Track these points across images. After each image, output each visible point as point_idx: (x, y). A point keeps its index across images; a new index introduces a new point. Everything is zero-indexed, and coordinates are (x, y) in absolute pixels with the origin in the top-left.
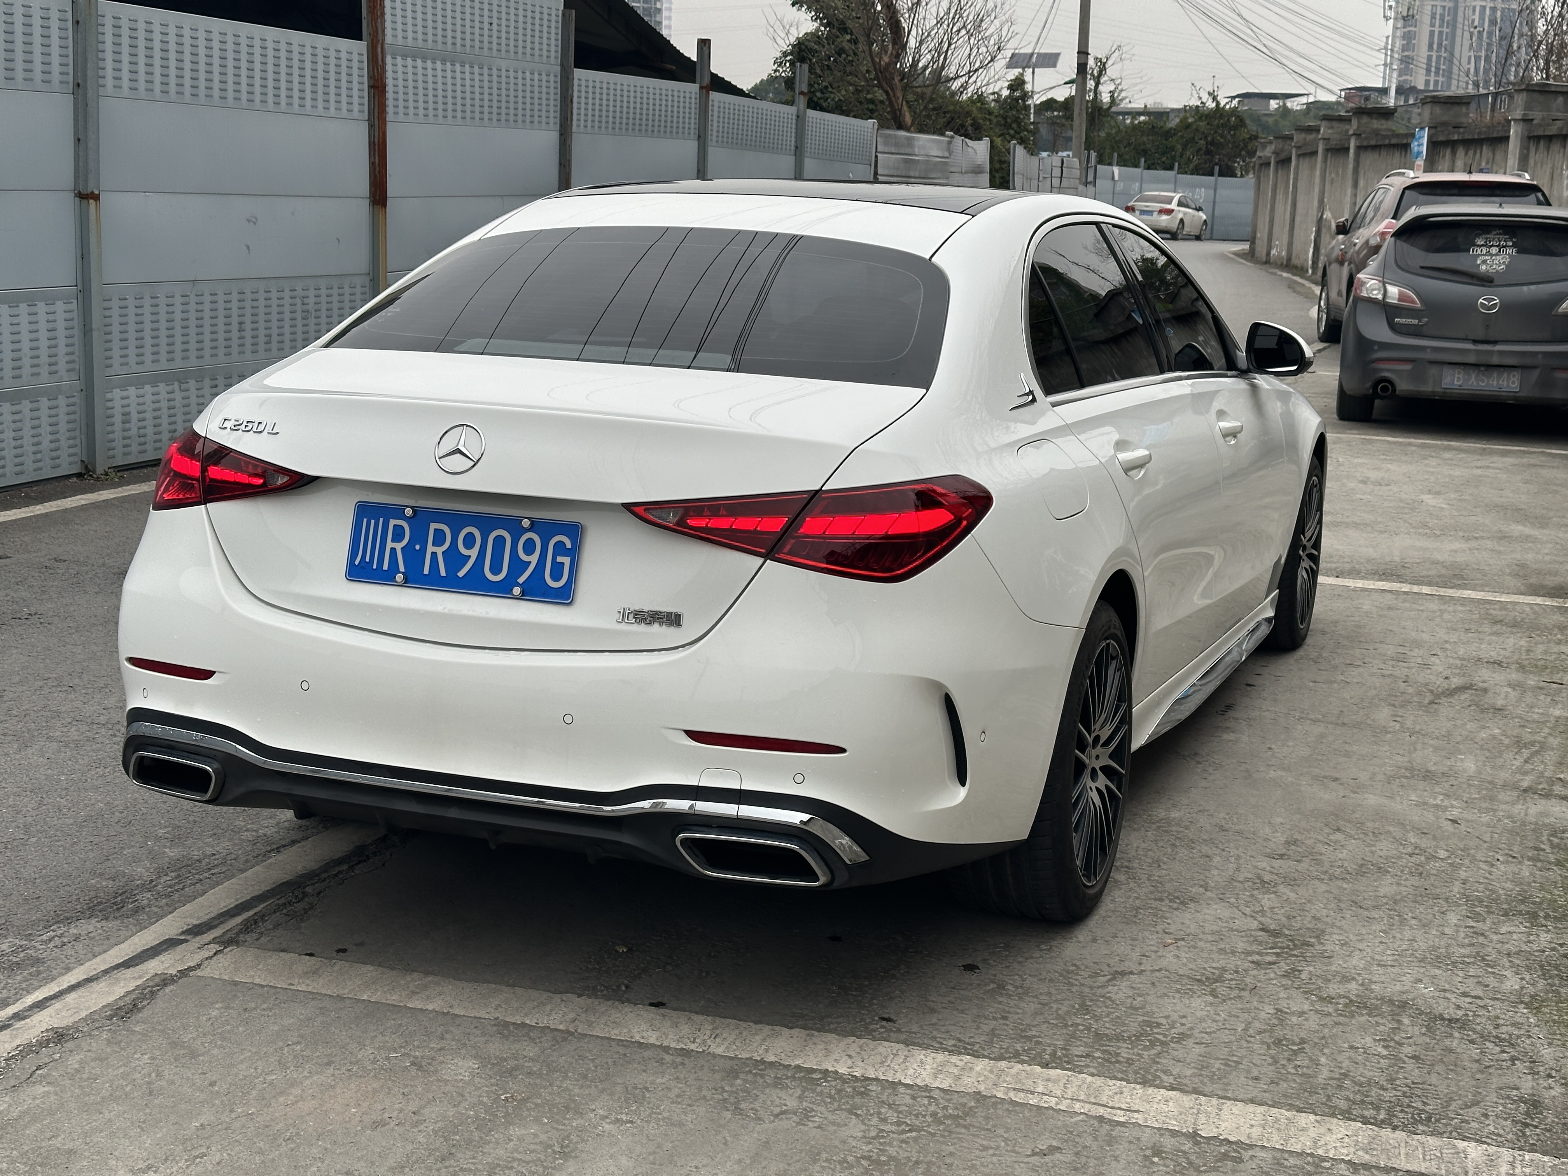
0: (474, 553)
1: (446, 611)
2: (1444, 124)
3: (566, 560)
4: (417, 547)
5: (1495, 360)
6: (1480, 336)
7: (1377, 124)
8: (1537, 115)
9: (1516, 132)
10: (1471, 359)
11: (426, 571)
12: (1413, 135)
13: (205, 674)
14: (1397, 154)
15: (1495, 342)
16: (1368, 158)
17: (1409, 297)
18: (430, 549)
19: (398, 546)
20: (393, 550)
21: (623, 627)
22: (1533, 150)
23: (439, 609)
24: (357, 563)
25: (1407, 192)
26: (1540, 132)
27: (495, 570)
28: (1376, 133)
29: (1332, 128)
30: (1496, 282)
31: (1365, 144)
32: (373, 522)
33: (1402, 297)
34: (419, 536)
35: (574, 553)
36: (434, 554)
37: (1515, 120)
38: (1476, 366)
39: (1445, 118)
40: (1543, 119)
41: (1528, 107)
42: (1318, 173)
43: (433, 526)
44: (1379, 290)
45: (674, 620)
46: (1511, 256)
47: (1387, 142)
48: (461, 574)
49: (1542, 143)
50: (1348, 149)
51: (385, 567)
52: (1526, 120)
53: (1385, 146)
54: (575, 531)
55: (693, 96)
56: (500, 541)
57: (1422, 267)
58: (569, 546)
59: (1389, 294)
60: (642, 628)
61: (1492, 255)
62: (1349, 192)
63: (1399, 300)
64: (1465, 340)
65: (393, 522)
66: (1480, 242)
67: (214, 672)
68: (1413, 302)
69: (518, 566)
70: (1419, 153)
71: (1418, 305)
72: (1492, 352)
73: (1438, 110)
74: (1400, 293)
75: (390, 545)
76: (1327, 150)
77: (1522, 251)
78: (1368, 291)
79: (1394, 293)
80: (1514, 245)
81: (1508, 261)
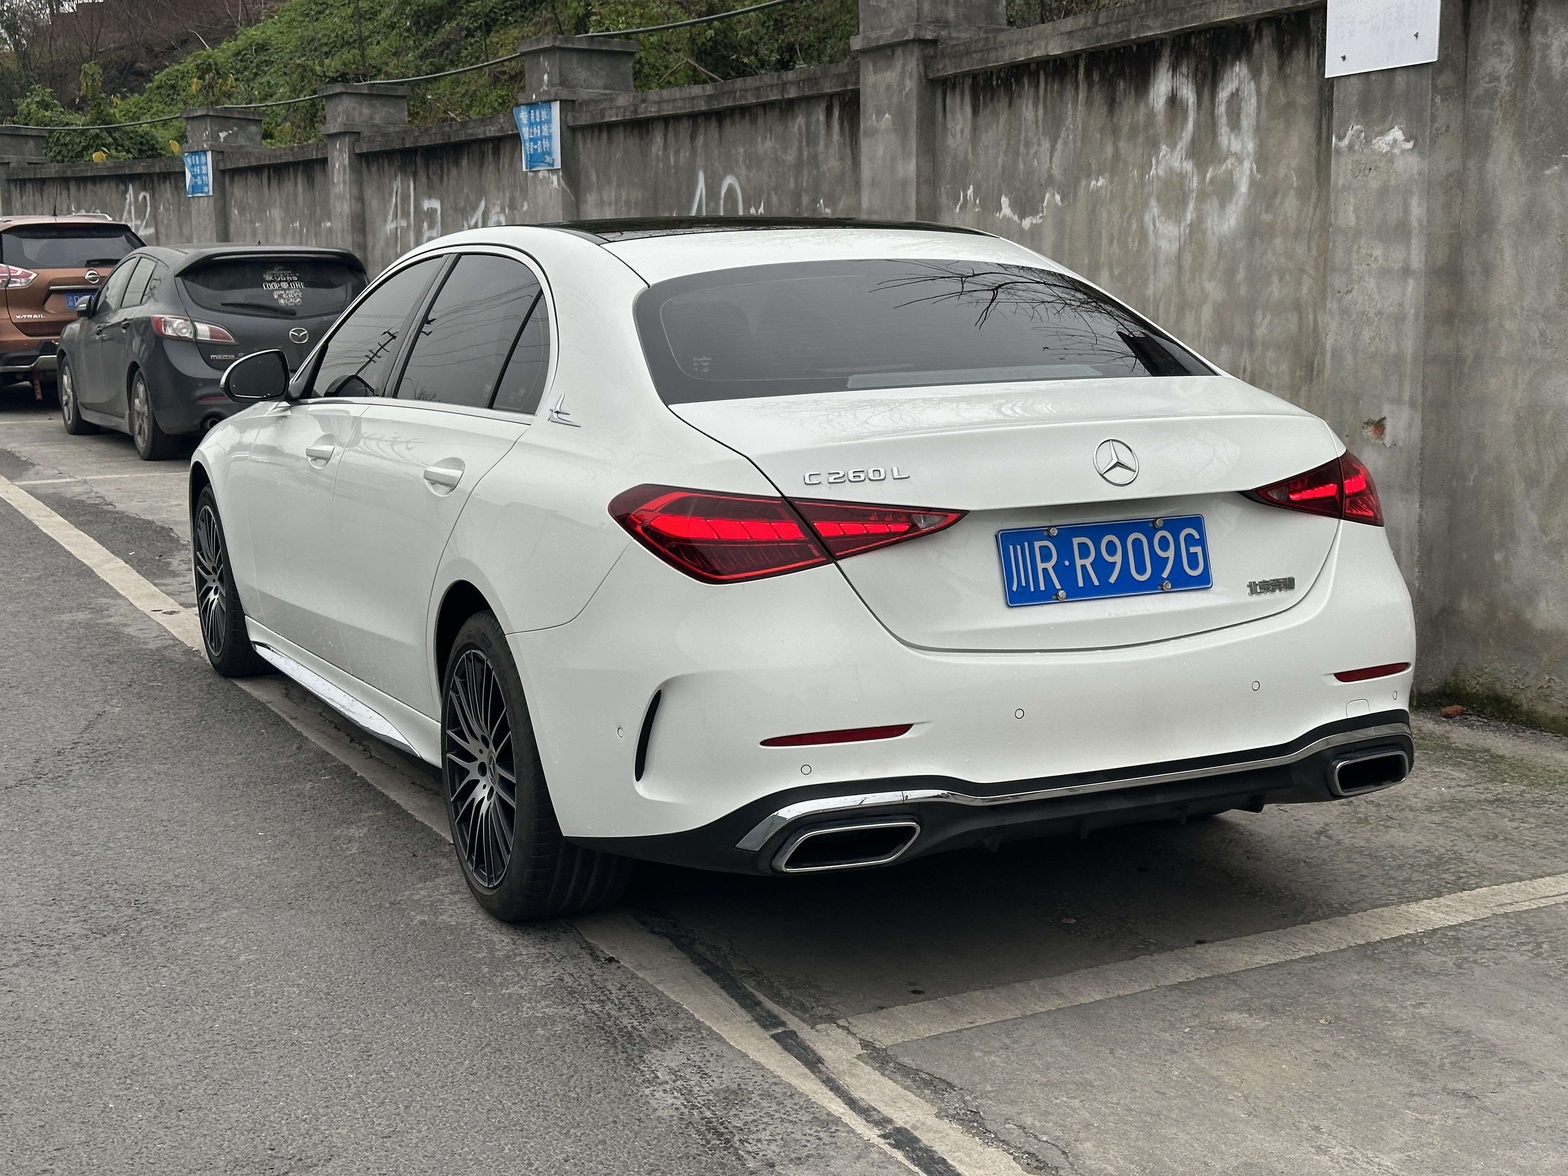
0: (1118, 558)
1: (1113, 616)
3: (1198, 550)
4: (1067, 563)
8: (13, 159)
11: (1081, 584)
13: (902, 729)
17: (222, 333)
18: (1079, 563)
19: (1049, 566)
20: (1045, 570)
21: (1255, 598)
23: (1106, 615)
24: (1015, 588)
26: (23, 176)
27: (1141, 570)
32: (1019, 547)
33: (213, 334)
34: (1065, 551)
35: (1202, 542)
36: (1083, 567)
40: (19, 163)
43: (1076, 541)
44: (186, 328)
45: (1288, 584)
46: (301, 290)
48: (1112, 580)
51: (1042, 588)
54: (1197, 523)
56: (1137, 543)
58: (1197, 536)
59: (199, 332)
60: (1267, 597)
61: (284, 290)
63: (211, 337)
65: (1037, 544)
66: (268, 277)
67: (911, 725)
68: (228, 338)
69: (1159, 563)
71: (232, 339)
74: (211, 330)
75: (1040, 566)
77: (310, 284)
78: (174, 330)
79: (204, 330)
80: (300, 280)
81: (300, 294)
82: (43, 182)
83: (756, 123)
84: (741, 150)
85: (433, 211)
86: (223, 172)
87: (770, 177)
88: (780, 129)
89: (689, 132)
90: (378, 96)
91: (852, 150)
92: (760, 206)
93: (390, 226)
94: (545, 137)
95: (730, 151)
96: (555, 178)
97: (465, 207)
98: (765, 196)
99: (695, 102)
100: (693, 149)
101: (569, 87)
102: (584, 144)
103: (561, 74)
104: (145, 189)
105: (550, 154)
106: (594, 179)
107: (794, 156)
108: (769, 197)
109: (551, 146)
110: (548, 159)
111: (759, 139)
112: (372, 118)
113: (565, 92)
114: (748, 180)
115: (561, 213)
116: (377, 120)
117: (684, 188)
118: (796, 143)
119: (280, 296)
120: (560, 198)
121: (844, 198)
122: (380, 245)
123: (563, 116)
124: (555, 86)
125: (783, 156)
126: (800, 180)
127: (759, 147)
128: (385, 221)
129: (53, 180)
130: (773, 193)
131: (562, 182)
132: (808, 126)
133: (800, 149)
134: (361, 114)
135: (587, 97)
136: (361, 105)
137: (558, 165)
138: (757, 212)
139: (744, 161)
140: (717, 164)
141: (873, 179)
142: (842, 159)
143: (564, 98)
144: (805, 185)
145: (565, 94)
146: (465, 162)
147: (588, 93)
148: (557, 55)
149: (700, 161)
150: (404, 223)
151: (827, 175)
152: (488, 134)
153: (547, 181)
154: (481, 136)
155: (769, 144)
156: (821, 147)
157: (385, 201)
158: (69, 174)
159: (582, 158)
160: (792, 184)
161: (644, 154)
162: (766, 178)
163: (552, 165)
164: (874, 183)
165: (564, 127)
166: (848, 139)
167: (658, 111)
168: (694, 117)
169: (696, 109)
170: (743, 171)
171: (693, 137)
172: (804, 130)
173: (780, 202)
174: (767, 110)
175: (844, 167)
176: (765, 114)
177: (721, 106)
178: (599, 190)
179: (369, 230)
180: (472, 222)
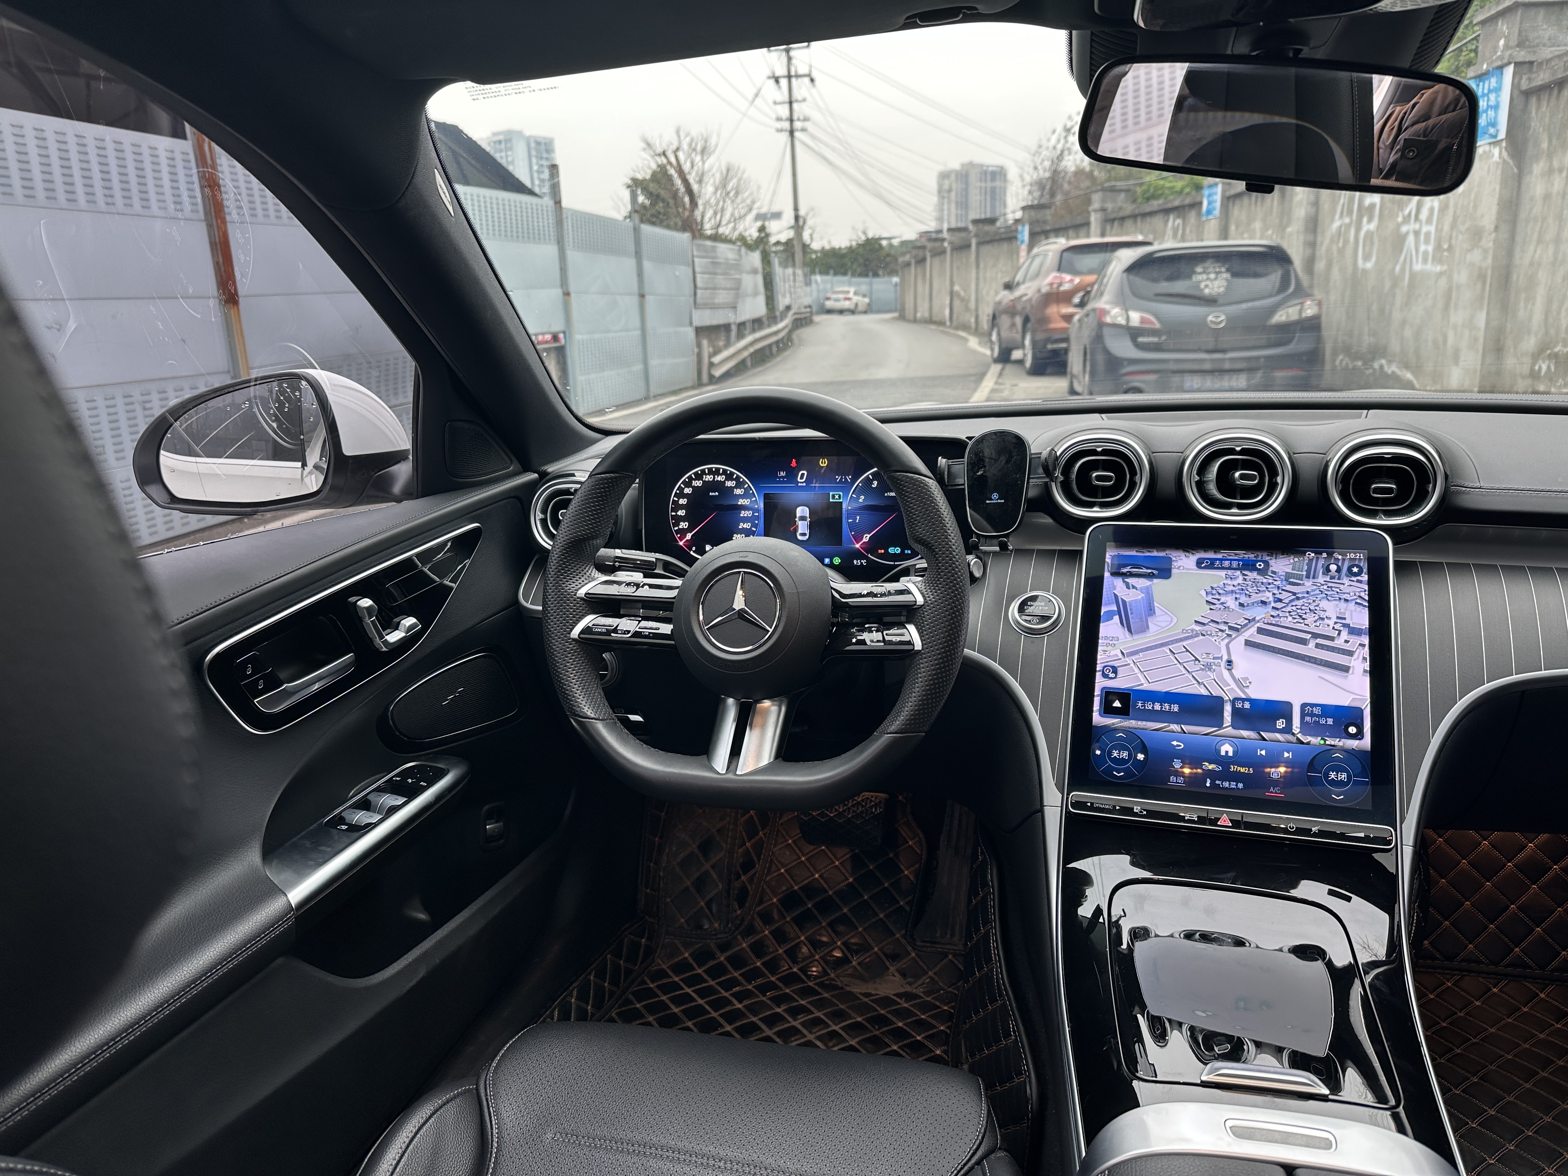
2: (1038, 221)
5: (1227, 366)
6: (1211, 346)
7: (987, 228)
8: (1109, 206)
9: (1096, 219)
10: (1207, 366)
12: (1016, 231)
14: (1006, 244)
15: (1223, 351)
17: (1149, 319)
22: (1108, 228)
25: (1065, 254)
26: (1113, 216)
28: (987, 233)
29: (955, 234)
30: (1221, 301)
31: (983, 240)
33: (1143, 320)
37: (1095, 210)
38: (1211, 372)
39: (1038, 217)
40: (1114, 208)
41: (1103, 201)
42: (948, 264)
44: (1121, 315)
46: (1227, 280)
47: (997, 237)
49: (1116, 223)
50: (970, 246)
52: (1103, 210)
53: (996, 240)
55: (549, 208)
57: (1157, 295)
59: (1132, 319)
61: (1211, 280)
62: (974, 270)
63: (1141, 323)
64: (1199, 350)
66: (1199, 269)
68: (1153, 323)
70: (1022, 242)
71: (1158, 325)
72: (1223, 360)
73: (1033, 213)
74: (1141, 318)
76: (952, 249)
77: (1235, 275)
78: (1112, 317)
79: (1135, 318)
80: (1228, 270)
81: (1225, 284)
82: (1123, 219)
85: (1372, 206)
86: (1229, 198)
93: (1336, 224)
94: (1492, 107)
96: (1496, 151)
97: (1402, 198)
101: (1529, 47)
102: (1538, 108)
103: (1520, 32)
104: (1178, 217)
105: (1494, 124)
106: (1545, 145)
109: (1496, 118)
110: (1491, 130)
113: (1522, 53)
115: (1498, 188)
119: (1206, 286)
120: (1499, 172)
122: (1326, 242)
123: (1516, 80)
124: (1512, 48)
128: (1332, 220)
129: (1129, 217)
131: (1505, 154)
135: (1550, 56)
137: (1502, 135)
143: (1520, 59)
145: (1522, 55)
147: (1551, 52)
148: (1519, 13)
150: (1347, 220)
153: (1487, 156)
157: (1335, 203)
158: (1137, 212)
159: (1533, 124)
163: (1495, 136)
165: (1516, 92)
178: (1550, 156)
179: (1319, 230)
180: (1406, 212)
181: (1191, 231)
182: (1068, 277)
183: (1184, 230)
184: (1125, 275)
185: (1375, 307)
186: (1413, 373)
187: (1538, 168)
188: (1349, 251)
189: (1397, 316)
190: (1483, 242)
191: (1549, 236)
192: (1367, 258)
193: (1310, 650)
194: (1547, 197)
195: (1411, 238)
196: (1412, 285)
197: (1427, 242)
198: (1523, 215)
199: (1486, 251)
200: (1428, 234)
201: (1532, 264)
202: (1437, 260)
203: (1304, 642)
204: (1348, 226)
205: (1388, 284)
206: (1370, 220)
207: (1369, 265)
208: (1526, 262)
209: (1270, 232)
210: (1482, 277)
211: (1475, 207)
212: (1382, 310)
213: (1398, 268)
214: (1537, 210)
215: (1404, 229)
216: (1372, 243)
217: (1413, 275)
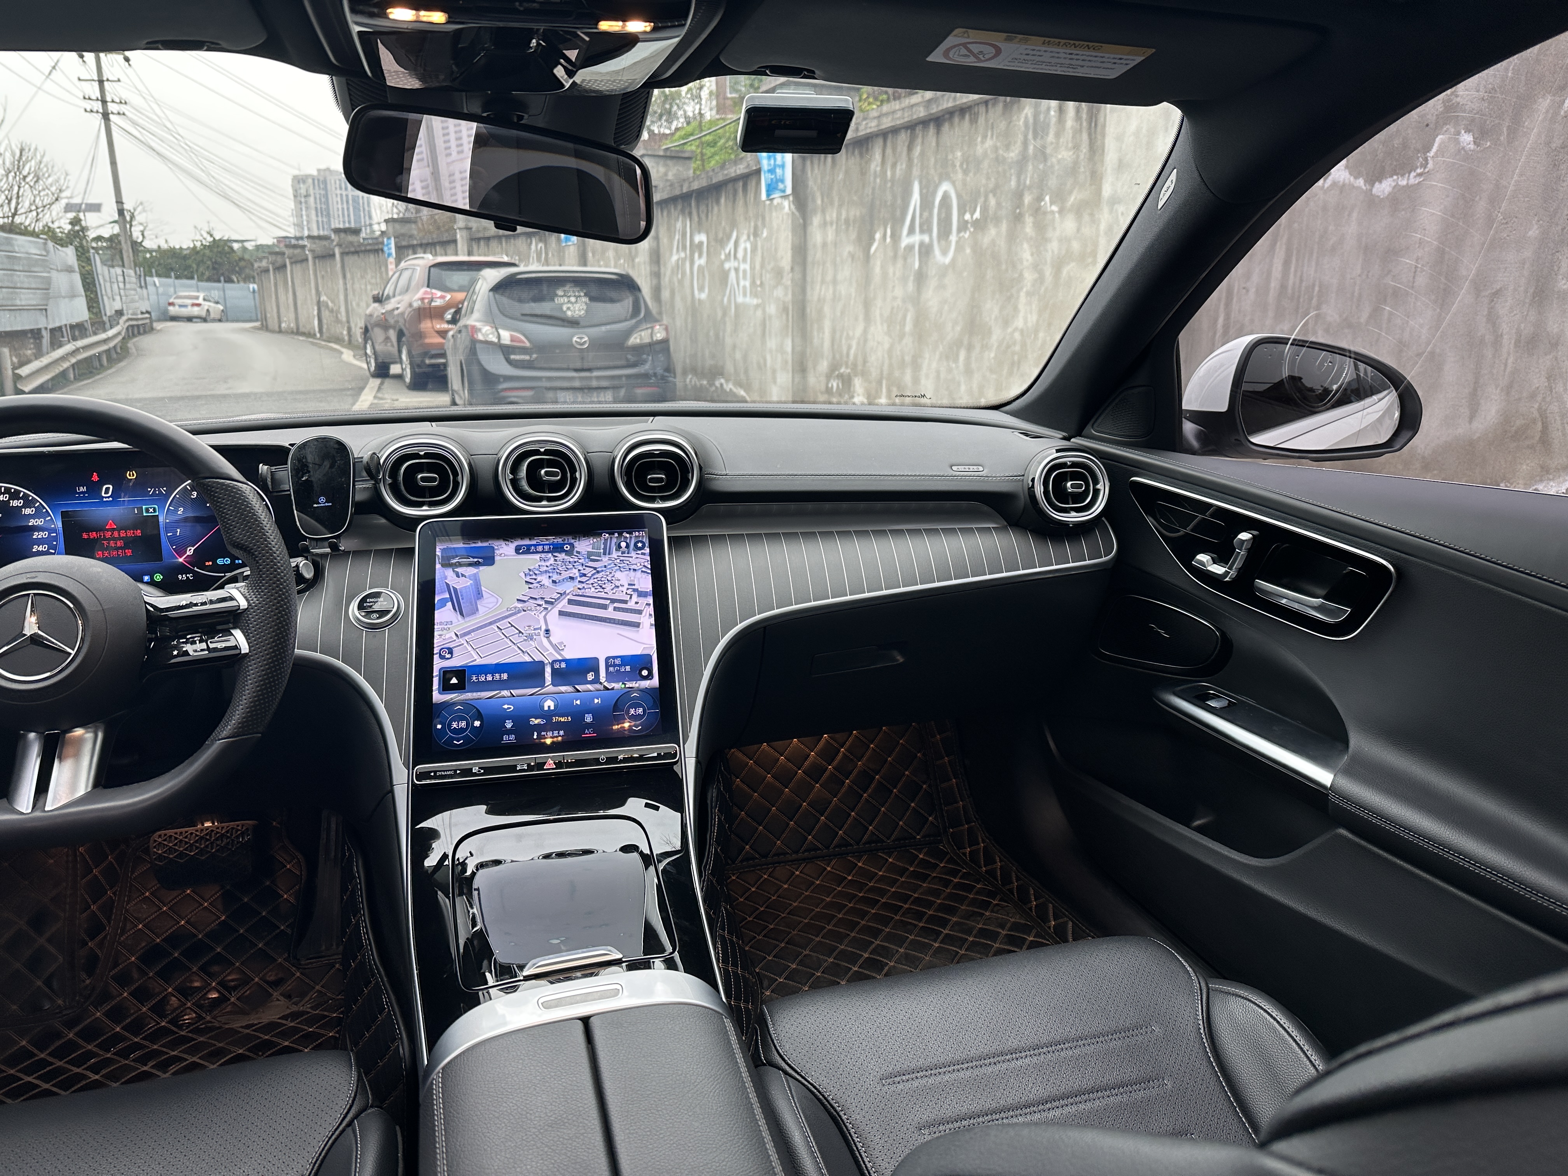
2: (403, 235)
5: (594, 383)
6: (578, 365)
7: (351, 238)
8: (474, 226)
9: (462, 236)
10: (577, 384)
12: (382, 243)
14: (372, 256)
15: (589, 370)
16: (350, 260)
17: (519, 338)
22: (475, 247)
25: (432, 269)
26: (479, 236)
28: (351, 243)
29: (315, 243)
30: (582, 323)
31: (347, 250)
33: (513, 339)
37: (460, 229)
38: (581, 389)
39: (403, 231)
40: (478, 228)
42: (311, 272)
44: (492, 333)
46: (586, 303)
47: (363, 248)
49: (482, 243)
50: (333, 255)
52: (468, 229)
53: (362, 251)
57: (523, 315)
59: (502, 337)
61: (572, 303)
62: (341, 282)
63: (512, 341)
64: (568, 369)
66: (560, 292)
68: (523, 342)
70: (390, 255)
71: (528, 344)
72: (590, 378)
73: (397, 226)
74: (512, 336)
76: (315, 258)
77: (592, 299)
78: (483, 335)
79: (506, 336)
80: (586, 295)
81: (585, 307)
82: (487, 240)
83: (976, 122)
84: (959, 154)
85: (701, 243)
87: (988, 178)
88: (1003, 125)
89: (907, 144)
90: (672, 158)
91: (1090, 135)
92: (975, 210)
93: (675, 258)
94: (779, 166)
95: (947, 156)
96: (786, 203)
97: (722, 238)
98: (982, 200)
99: (914, 110)
100: (910, 160)
102: (812, 170)
105: (782, 181)
106: (819, 202)
107: (1017, 152)
108: (986, 200)
109: (783, 175)
110: (781, 186)
111: (979, 139)
112: (666, 174)
114: (964, 184)
115: (790, 234)
116: (670, 176)
117: (899, 201)
118: (1020, 138)
119: (568, 308)
120: (790, 221)
121: (1075, 192)
122: (668, 273)
125: (1005, 155)
126: (1022, 177)
127: (979, 147)
128: (671, 254)
130: (991, 195)
131: (793, 207)
132: (1036, 116)
133: (1025, 144)
134: (658, 171)
136: (658, 164)
137: (789, 191)
138: (972, 217)
139: (961, 165)
140: (932, 171)
141: (1120, 161)
142: (1076, 147)
144: (1028, 182)
146: (723, 200)
149: (916, 172)
150: (683, 255)
151: (1057, 167)
152: (739, 172)
153: (780, 207)
154: (733, 175)
155: (989, 143)
156: (1051, 137)
157: (671, 239)
159: (810, 184)
160: (1013, 183)
161: (863, 173)
162: (984, 181)
163: (784, 191)
164: (1121, 166)
166: (1085, 124)
167: (878, 126)
168: (911, 127)
169: (915, 117)
170: (960, 175)
171: (910, 149)
172: (1031, 120)
173: (999, 204)
174: (990, 106)
175: (1078, 157)
176: (987, 111)
177: (940, 108)
178: (823, 212)
179: (662, 262)
180: (727, 251)
181: (553, 255)
182: (439, 293)
183: (547, 254)
184: (491, 294)
185: (712, 333)
186: (745, 391)
187: (816, 220)
188: (687, 283)
189: (729, 341)
190: (784, 280)
191: (829, 277)
192: (701, 289)
193: (610, 613)
194: (824, 245)
195: (732, 274)
196: (737, 315)
197: (745, 278)
198: (810, 259)
199: (786, 288)
200: (745, 271)
201: (819, 300)
202: (754, 294)
203: (605, 607)
204: (684, 260)
205: (720, 314)
206: (700, 256)
207: (703, 296)
208: (816, 298)
209: (622, 261)
210: (785, 309)
211: (776, 250)
212: (717, 336)
213: (726, 300)
214: (819, 255)
215: (727, 266)
216: (704, 276)
217: (737, 306)
